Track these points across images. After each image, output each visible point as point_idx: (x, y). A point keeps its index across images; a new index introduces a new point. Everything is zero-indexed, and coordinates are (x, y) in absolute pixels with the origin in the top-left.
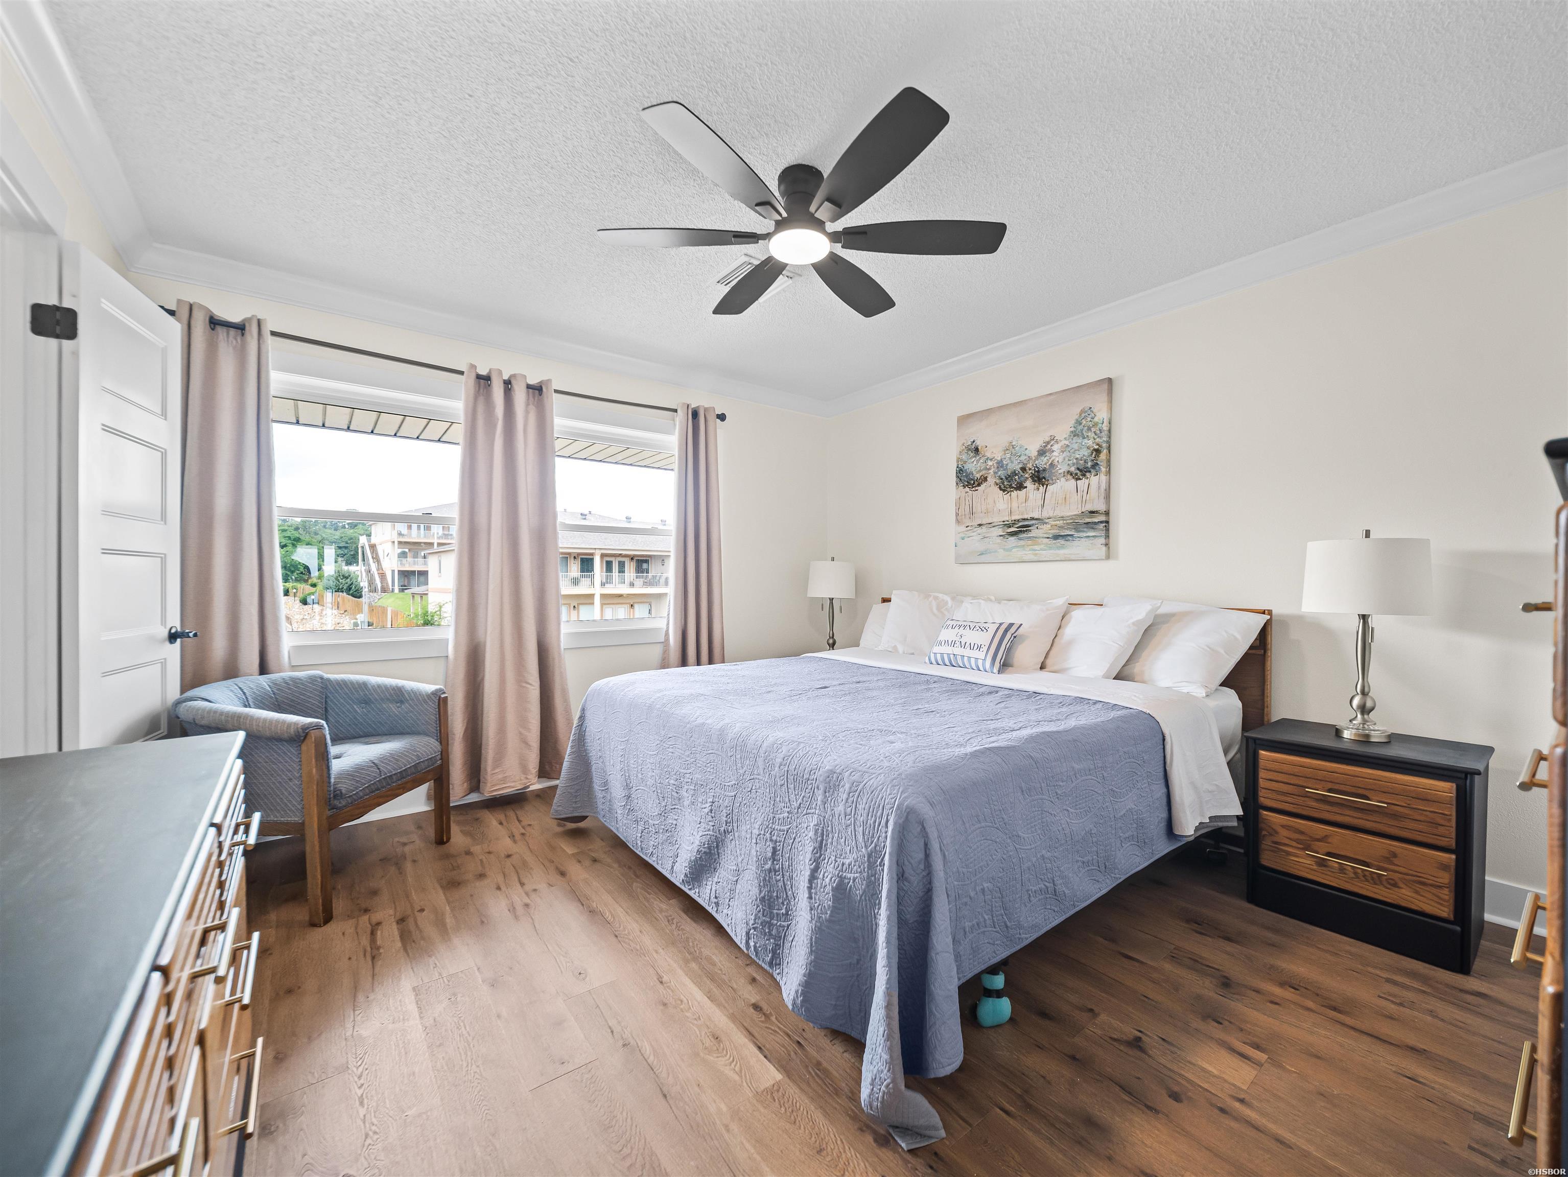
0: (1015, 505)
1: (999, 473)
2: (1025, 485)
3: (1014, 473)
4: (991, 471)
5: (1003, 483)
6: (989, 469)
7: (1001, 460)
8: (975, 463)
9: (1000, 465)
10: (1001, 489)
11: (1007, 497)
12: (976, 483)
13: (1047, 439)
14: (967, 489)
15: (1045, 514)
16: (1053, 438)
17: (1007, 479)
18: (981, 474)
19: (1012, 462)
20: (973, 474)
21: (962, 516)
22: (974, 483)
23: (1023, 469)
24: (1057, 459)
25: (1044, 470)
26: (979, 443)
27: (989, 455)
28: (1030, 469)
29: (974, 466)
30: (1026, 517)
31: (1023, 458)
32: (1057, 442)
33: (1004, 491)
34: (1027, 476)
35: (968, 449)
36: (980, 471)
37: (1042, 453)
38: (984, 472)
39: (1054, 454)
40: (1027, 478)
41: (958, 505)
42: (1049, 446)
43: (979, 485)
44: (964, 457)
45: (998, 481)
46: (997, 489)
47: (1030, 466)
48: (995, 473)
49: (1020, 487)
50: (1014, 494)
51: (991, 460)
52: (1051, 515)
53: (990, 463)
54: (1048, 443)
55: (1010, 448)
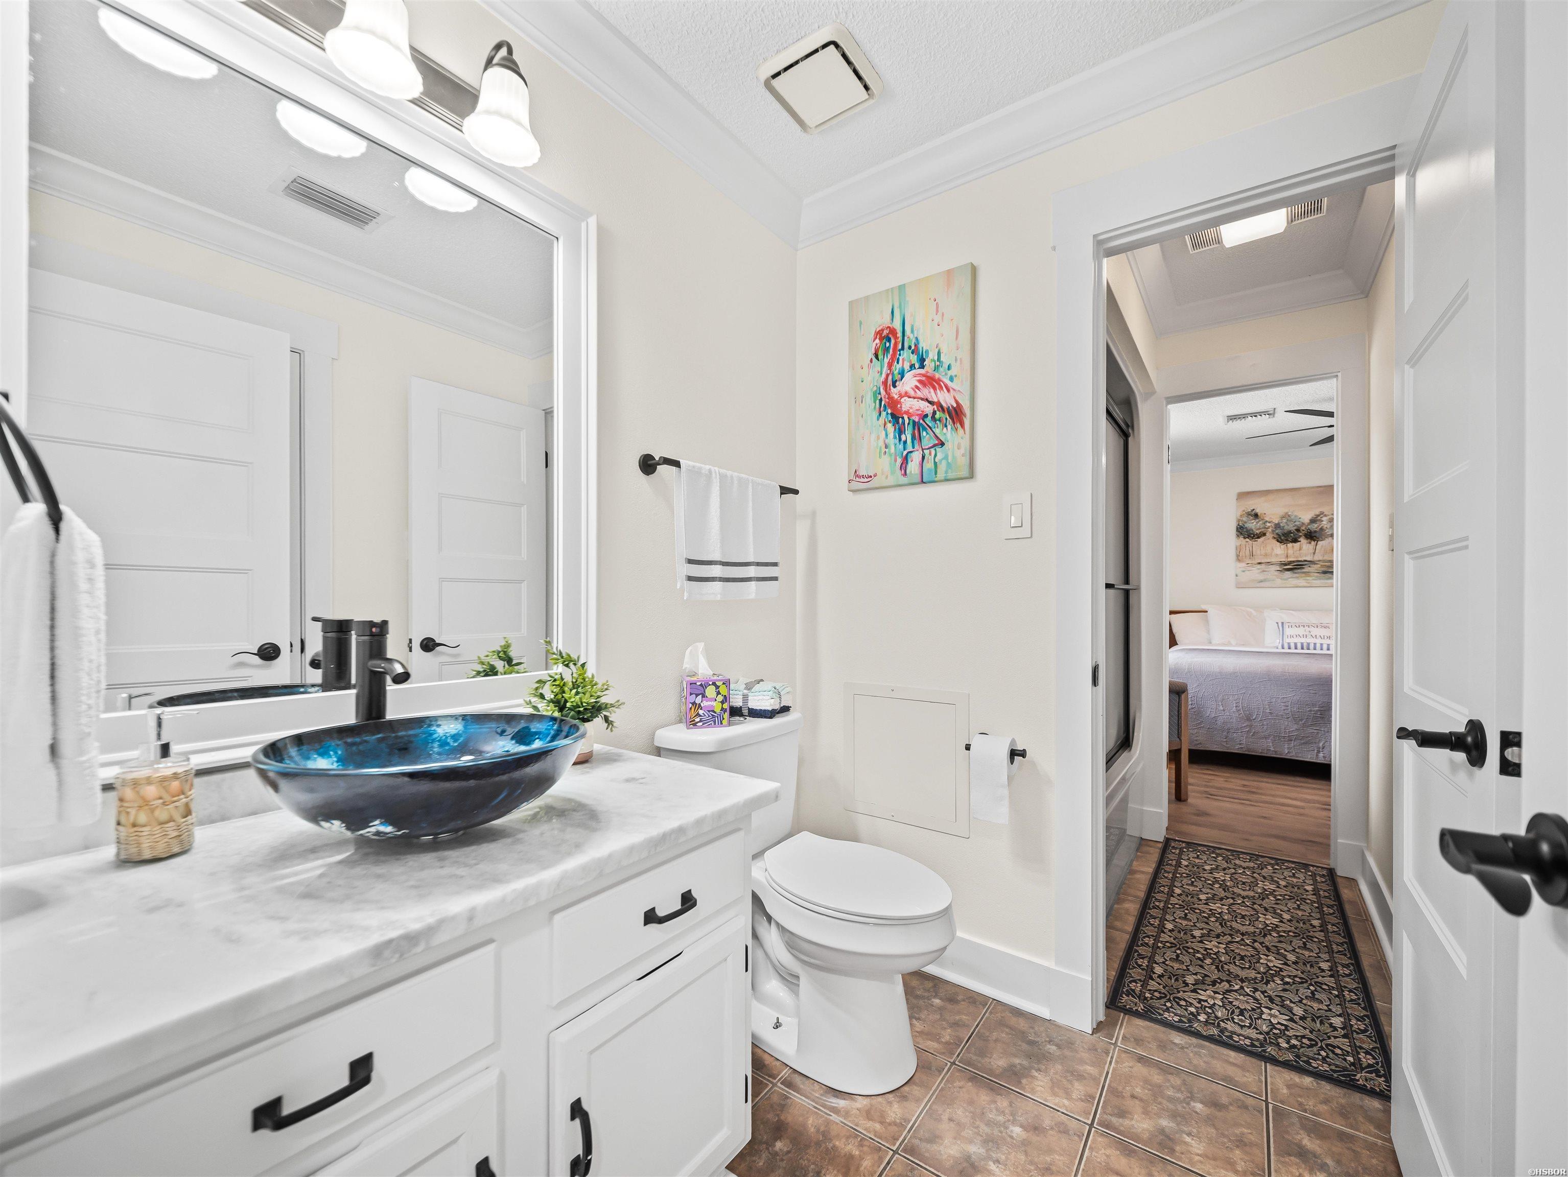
0: (1290, 552)
1: (1277, 531)
2: (1299, 540)
3: (1290, 532)
4: (1270, 530)
5: (1280, 538)
6: (1267, 528)
7: (1279, 524)
8: (1255, 523)
9: (1277, 526)
10: (1278, 541)
11: (1283, 546)
12: (1256, 536)
13: (1318, 513)
14: (1247, 540)
15: (1316, 558)
16: (1322, 513)
17: (1283, 535)
18: (1260, 531)
19: (1288, 525)
20: (1252, 530)
21: (1242, 556)
22: (1254, 536)
23: (1298, 530)
24: (1326, 526)
25: (1315, 532)
26: (1258, 511)
27: (1267, 519)
28: (1303, 530)
29: (1253, 525)
30: (1300, 559)
31: (1297, 523)
32: (1325, 516)
33: (1281, 543)
34: (1301, 534)
35: (1249, 514)
36: (1260, 529)
37: (1313, 521)
38: (1263, 530)
39: (1324, 522)
40: (1301, 536)
41: (1239, 550)
42: (1319, 518)
43: (1259, 538)
44: (1245, 519)
45: (1275, 536)
46: (1275, 541)
47: (1303, 528)
48: (1273, 531)
49: (1295, 541)
50: (1290, 545)
51: (1269, 522)
52: (1321, 558)
53: (1268, 524)
54: (1318, 516)
55: (1286, 516)
